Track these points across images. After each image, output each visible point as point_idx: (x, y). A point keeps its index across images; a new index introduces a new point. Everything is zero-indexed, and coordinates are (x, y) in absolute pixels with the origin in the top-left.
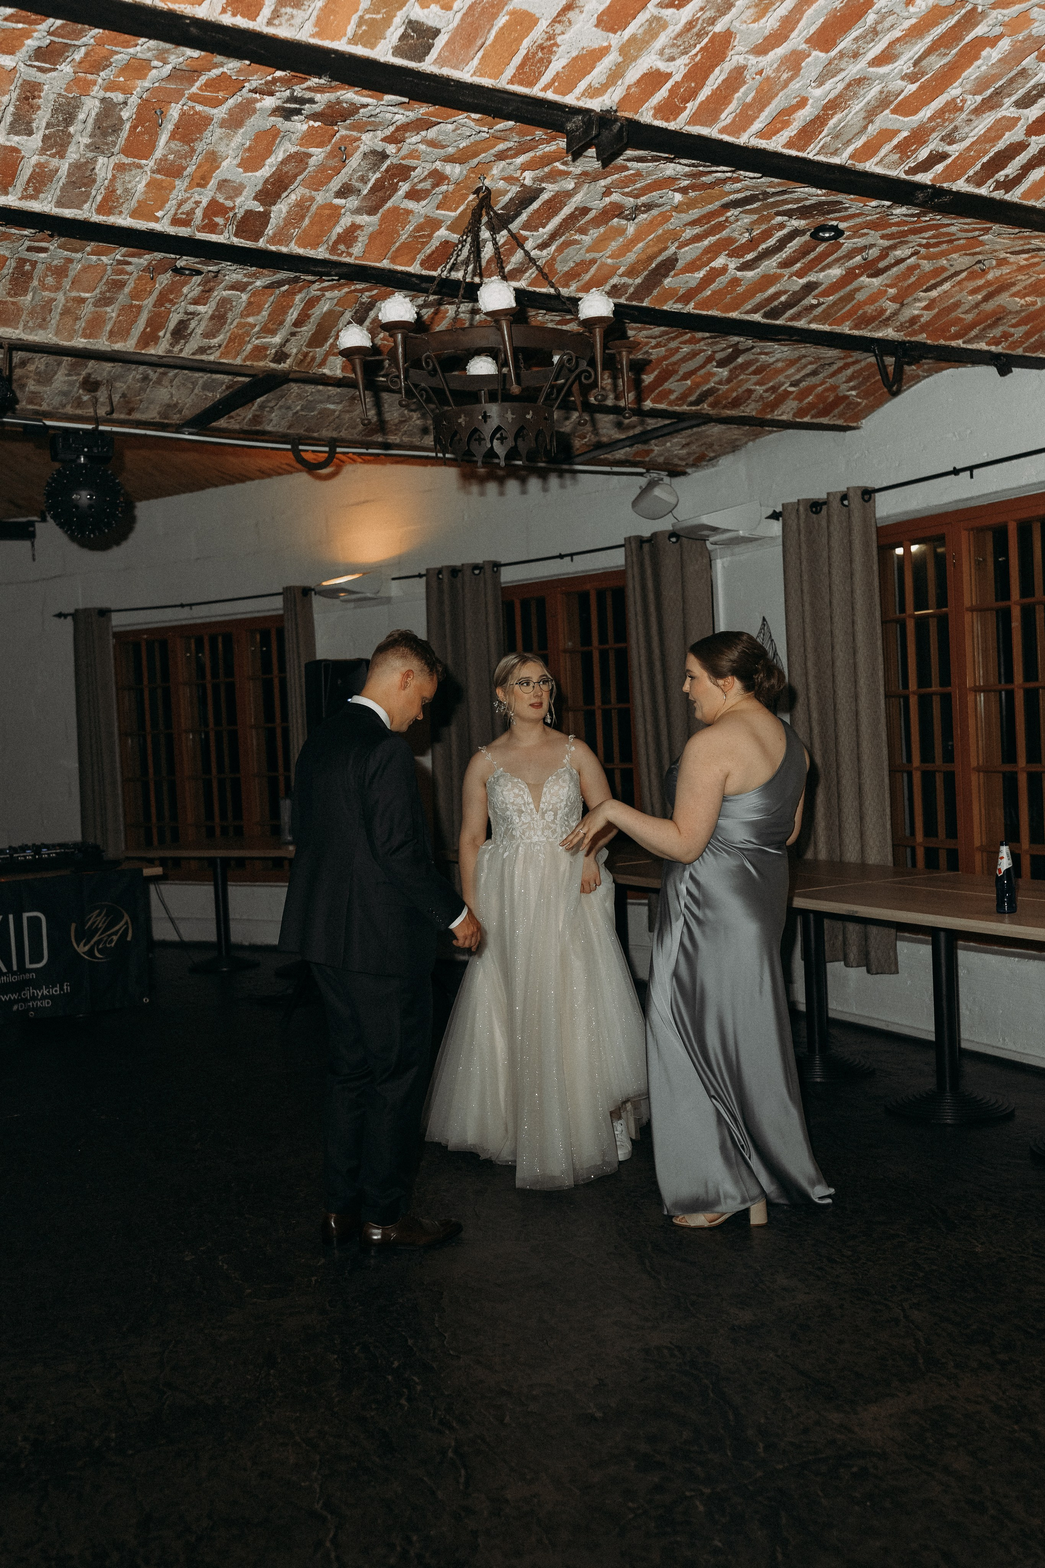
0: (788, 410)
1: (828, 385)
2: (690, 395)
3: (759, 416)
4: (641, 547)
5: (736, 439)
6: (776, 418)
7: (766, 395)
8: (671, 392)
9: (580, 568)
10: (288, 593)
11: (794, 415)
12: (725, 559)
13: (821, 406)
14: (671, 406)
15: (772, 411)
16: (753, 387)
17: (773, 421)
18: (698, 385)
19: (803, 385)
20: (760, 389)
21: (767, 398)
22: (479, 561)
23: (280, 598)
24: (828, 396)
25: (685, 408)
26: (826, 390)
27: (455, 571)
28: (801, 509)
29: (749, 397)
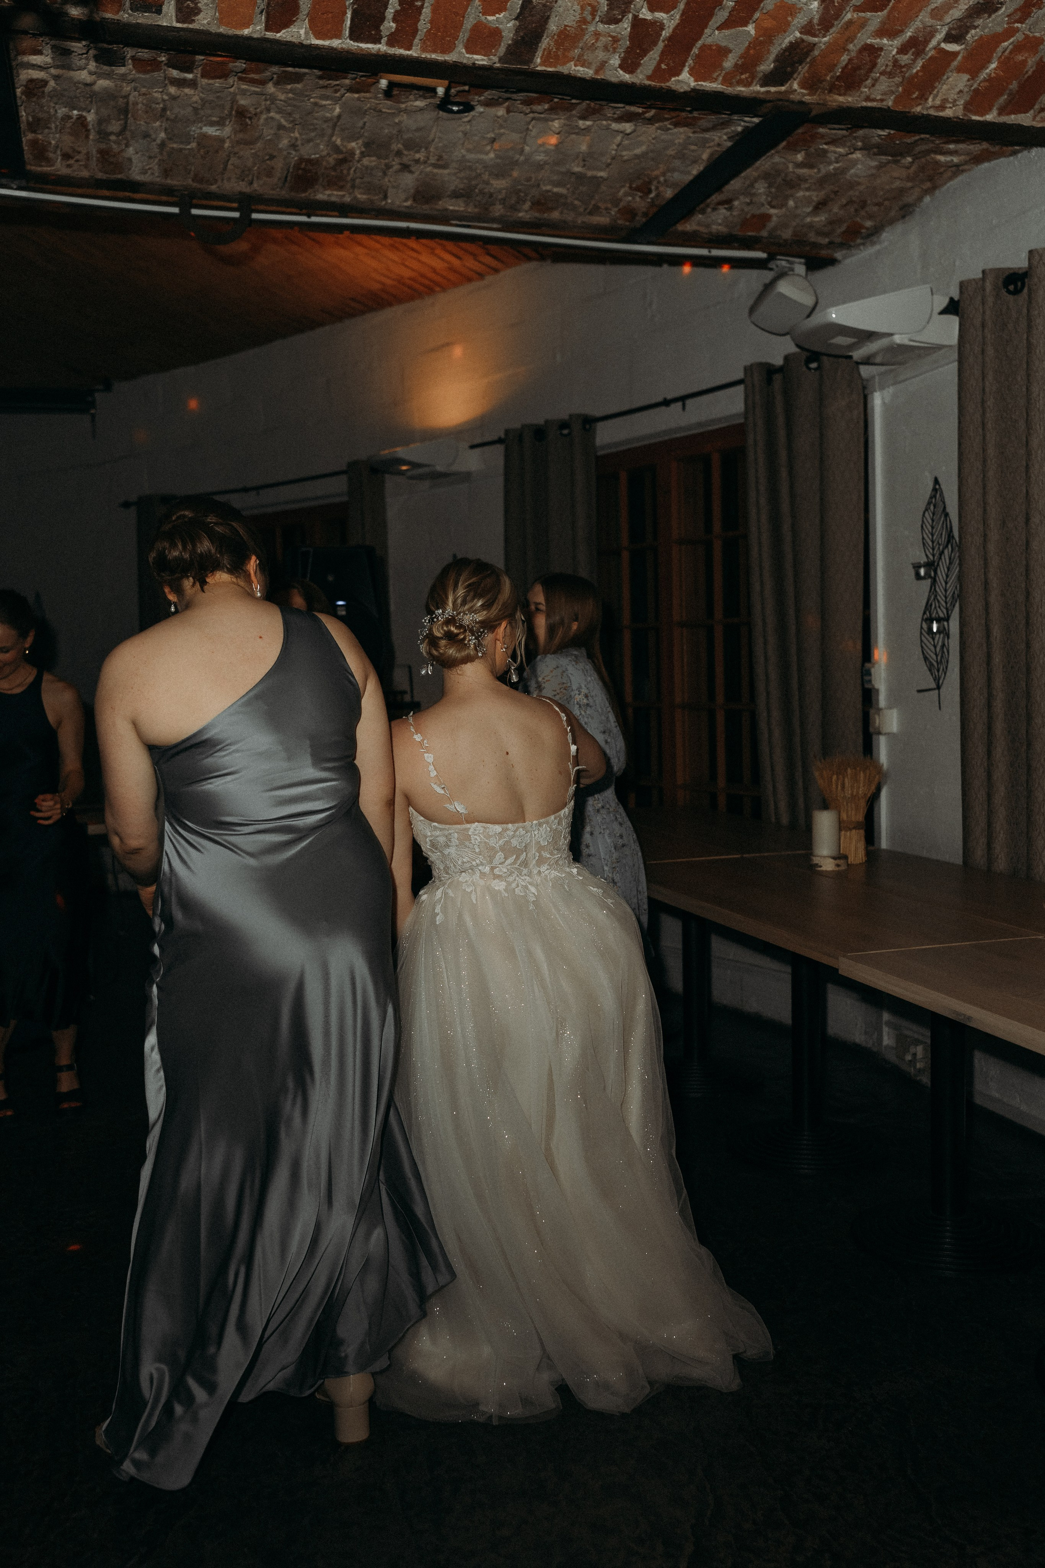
0: (952, 96)
1: (1019, 37)
2: (758, 59)
3: (900, 108)
4: (769, 381)
5: (902, 191)
6: (932, 112)
7: (905, 59)
8: (724, 52)
9: (694, 419)
10: (353, 469)
11: (967, 107)
12: (885, 392)
13: (1014, 85)
14: (731, 85)
15: (923, 97)
16: (876, 41)
17: (927, 118)
18: (766, 37)
19: (972, 35)
20: (891, 46)
21: (909, 66)
22: (564, 415)
23: (344, 478)
24: (1024, 62)
25: (757, 88)
26: (1018, 48)
27: (539, 432)
28: (989, 286)
29: (874, 65)
